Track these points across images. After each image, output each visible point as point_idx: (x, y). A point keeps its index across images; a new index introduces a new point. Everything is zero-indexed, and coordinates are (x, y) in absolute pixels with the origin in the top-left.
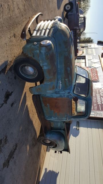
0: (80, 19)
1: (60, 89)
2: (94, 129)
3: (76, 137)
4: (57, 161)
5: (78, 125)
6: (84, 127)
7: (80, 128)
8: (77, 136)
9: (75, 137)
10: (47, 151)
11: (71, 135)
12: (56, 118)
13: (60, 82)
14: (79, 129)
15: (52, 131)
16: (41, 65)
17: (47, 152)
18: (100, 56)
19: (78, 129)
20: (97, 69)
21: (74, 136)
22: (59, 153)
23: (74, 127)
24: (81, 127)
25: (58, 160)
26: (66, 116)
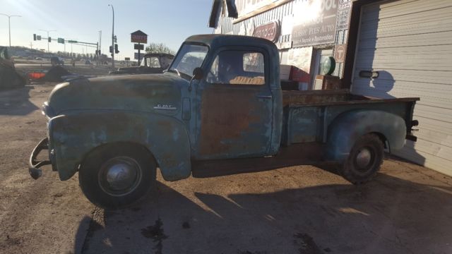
0: (148, 66)
1: (175, 108)
2: (378, 30)
3: (394, 81)
4: (449, 137)
5: (367, 73)
6: (373, 59)
7: (375, 70)
8: (392, 77)
9: (395, 84)
10: (422, 165)
11: (388, 93)
12: (269, 125)
13: (159, 107)
14: (377, 72)
15: (324, 141)
16: (95, 145)
17: (427, 164)
18: (235, 20)
19: (375, 75)
20: (258, 26)
21: (391, 87)
22: (417, 130)
23: (372, 85)
24: (373, 67)
25: (447, 135)
26: (261, 100)
